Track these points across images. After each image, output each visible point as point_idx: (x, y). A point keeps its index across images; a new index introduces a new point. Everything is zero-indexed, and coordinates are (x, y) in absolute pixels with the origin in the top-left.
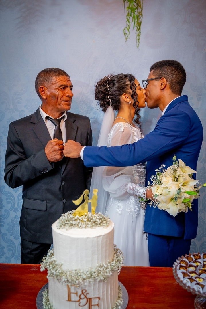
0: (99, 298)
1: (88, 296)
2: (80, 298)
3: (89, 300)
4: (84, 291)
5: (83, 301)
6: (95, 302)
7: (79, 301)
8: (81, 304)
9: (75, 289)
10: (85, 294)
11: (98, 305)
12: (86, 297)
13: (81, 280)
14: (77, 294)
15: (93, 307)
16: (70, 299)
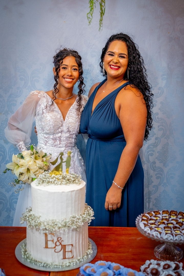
0: (72, 245)
1: (63, 243)
2: (56, 245)
3: (64, 247)
4: (59, 239)
5: (59, 248)
6: (68, 248)
7: (55, 247)
8: (56, 251)
9: (52, 237)
10: (60, 241)
11: (71, 251)
12: (61, 244)
13: (56, 228)
14: (53, 241)
15: (67, 253)
16: (46, 247)
